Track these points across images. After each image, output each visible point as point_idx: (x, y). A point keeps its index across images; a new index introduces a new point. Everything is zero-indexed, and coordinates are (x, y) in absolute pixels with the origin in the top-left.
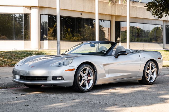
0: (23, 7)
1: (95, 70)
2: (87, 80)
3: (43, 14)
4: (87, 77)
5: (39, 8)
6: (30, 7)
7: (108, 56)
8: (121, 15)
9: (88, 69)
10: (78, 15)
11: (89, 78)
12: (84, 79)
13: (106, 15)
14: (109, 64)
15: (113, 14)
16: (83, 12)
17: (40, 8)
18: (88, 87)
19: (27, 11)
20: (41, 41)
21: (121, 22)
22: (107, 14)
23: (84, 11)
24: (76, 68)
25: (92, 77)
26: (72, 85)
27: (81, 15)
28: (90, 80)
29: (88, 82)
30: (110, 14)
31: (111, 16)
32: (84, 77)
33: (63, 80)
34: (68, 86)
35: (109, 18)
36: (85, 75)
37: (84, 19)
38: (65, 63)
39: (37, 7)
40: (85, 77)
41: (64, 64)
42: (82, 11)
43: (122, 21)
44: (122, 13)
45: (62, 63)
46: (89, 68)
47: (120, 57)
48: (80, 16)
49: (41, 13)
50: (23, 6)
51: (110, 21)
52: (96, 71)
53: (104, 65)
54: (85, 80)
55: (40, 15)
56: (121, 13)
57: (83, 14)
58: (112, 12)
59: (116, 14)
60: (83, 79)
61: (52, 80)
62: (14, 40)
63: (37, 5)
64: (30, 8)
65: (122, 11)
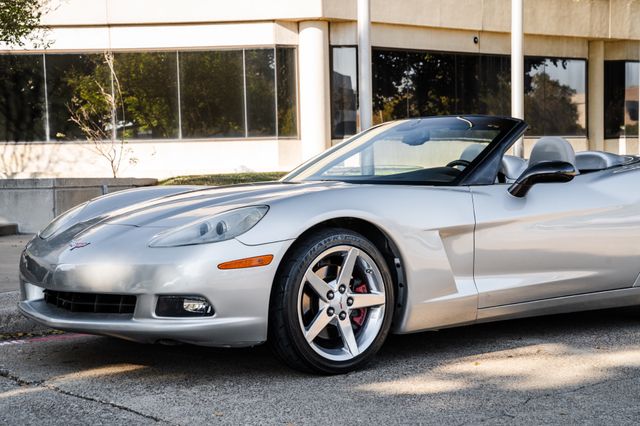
0: (271, 24)
1: (397, 261)
2: (347, 309)
3: (339, 47)
4: (350, 298)
5: (326, 24)
6: (298, 24)
7: (473, 188)
8: (627, 38)
9: (352, 254)
10: (465, 46)
11: (361, 301)
12: (330, 308)
13: (570, 39)
14: (474, 228)
15: (596, 35)
16: (482, 32)
17: (331, 24)
18: (353, 349)
19: (287, 38)
20: (333, 138)
21: (627, 64)
22: (572, 38)
23: (486, 29)
24: (278, 252)
25: (377, 297)
26: (262, 338)
27: (476, 42)
28: (369, 309)
29: (357, 320)
30: (586, 35)
31: (591, 42)
32: (330, 298)
33: (212, 313)
34: (240, 342)
35: (579, 50)
36: (334, 285)
37: (485, 57)
38: (227, 227)
39: (318, 20)
40: (338, 295)
41: (220, 230)
42: (480, 29)
43: (629, 58)
44: (630, 31)
45: (212, 227)
46: (358, 252)
47: (536, 189)
48: (472, 48)
49: (332, 44)
50: (273, 21)
51: (583, 63)
52: (402, 265)
53: (449, 233)
54: (339, 310)
55: (331, 48)
56: (628, 30)
57: (483, 40)
58: (592, 26)
59: (607, 33)
60: (323, 306)
61: (154, 315)
62: (246, 138)
63: (318, 14)
64: (295, 26)
65: (632, 23)
